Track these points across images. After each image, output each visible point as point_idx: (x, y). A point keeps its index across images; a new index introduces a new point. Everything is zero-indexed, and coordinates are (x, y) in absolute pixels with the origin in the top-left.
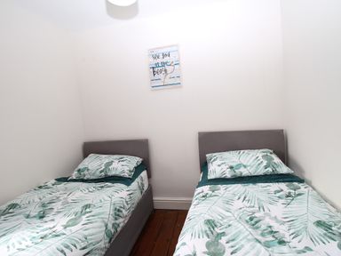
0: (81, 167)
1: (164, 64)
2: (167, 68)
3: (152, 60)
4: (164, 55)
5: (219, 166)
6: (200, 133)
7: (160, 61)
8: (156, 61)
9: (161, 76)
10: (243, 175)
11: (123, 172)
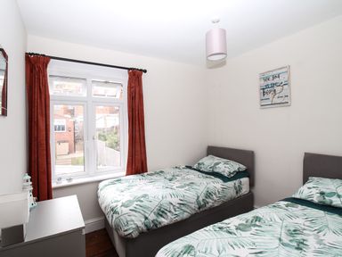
0: (200, 162)
1: (273, 85)
2: (276, 88)
3: (263, 82)
4: (274, 77)
5: (309, 188)
6: (305, 154)
7: (269, 82)
8: (266, 83)
9: (270, 96)
10: (334, 203)
11: (224, 171)
